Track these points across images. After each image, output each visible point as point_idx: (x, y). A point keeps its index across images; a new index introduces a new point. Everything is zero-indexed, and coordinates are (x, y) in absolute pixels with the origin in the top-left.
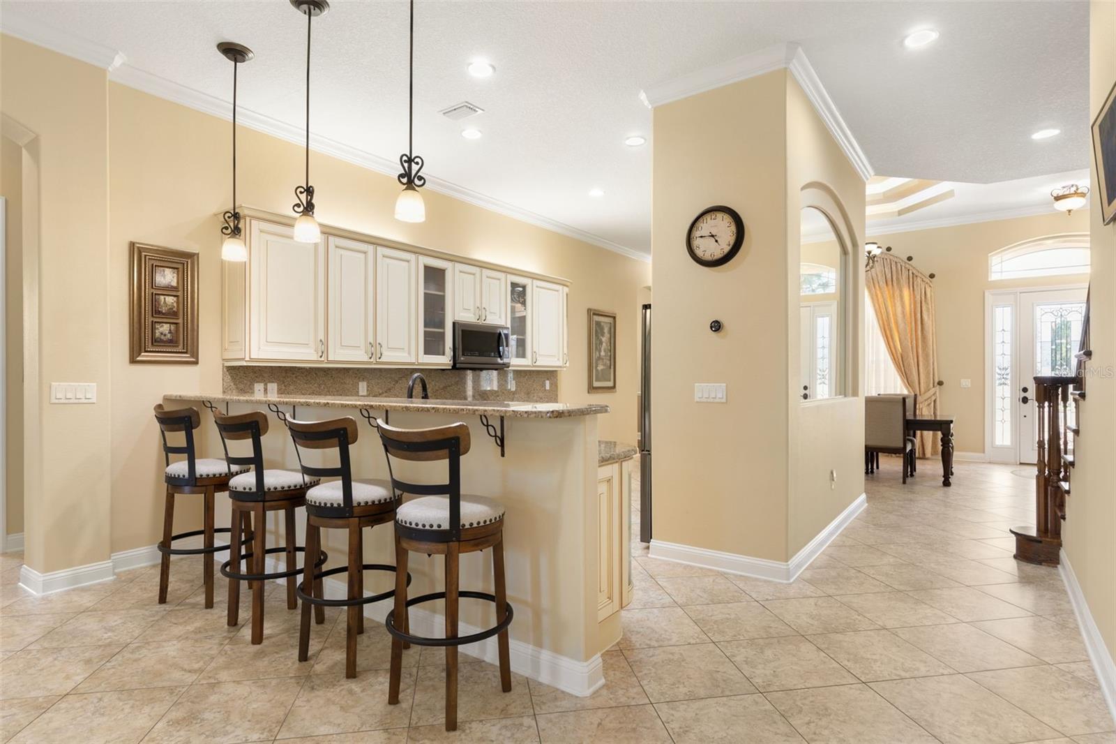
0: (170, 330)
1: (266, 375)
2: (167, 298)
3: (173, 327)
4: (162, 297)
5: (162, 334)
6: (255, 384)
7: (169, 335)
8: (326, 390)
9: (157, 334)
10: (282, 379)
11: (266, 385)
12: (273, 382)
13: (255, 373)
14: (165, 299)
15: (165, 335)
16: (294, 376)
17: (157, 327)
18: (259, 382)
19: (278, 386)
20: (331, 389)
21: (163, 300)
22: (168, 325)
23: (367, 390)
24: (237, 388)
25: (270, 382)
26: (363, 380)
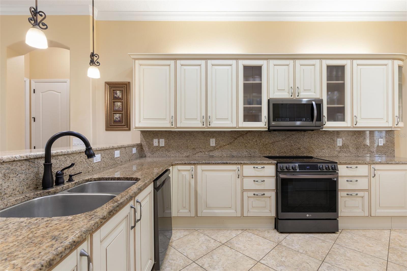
0: (119, 116)
1: (159, 135)
2: (118, 103)
3: (120, 115)
4: (116, 103)
5: (116, 118)
6: (154, 139)
7: (119, 119)
8: (190, 142)
9: (115, 118)
10: (167, 137)
11: (159, 140)
12: (162, 138)
13: (154, 134)
14: (117, 103)
15: (117, 119)
16: (173, 135)
17: (114, 115)
18: (156, 138)
19: (165, 140)
20: (193, 143)
21: (116, 104)
22: (118, 114)
23: (216, 143)
24: (146, 141)
25: (161, 138)
26: (213, 137)
